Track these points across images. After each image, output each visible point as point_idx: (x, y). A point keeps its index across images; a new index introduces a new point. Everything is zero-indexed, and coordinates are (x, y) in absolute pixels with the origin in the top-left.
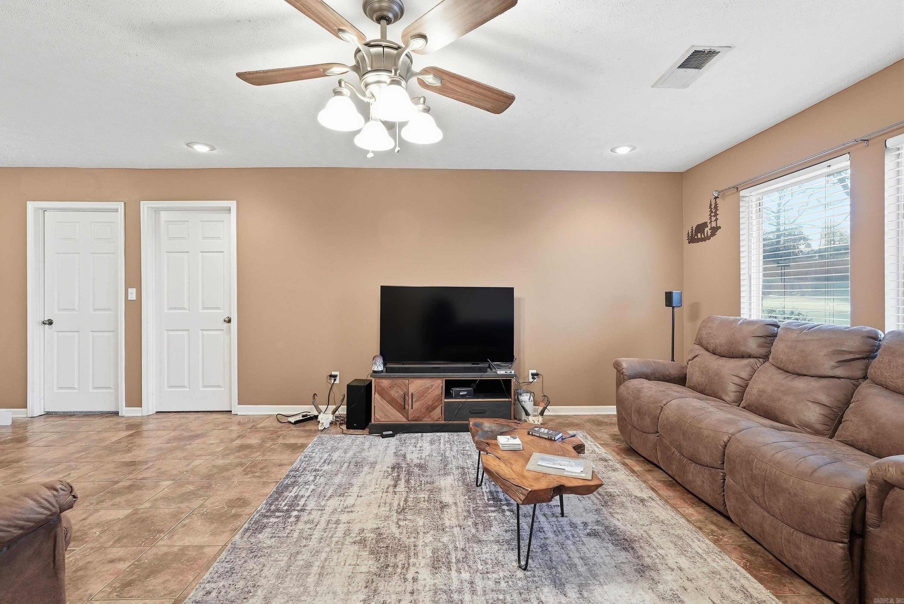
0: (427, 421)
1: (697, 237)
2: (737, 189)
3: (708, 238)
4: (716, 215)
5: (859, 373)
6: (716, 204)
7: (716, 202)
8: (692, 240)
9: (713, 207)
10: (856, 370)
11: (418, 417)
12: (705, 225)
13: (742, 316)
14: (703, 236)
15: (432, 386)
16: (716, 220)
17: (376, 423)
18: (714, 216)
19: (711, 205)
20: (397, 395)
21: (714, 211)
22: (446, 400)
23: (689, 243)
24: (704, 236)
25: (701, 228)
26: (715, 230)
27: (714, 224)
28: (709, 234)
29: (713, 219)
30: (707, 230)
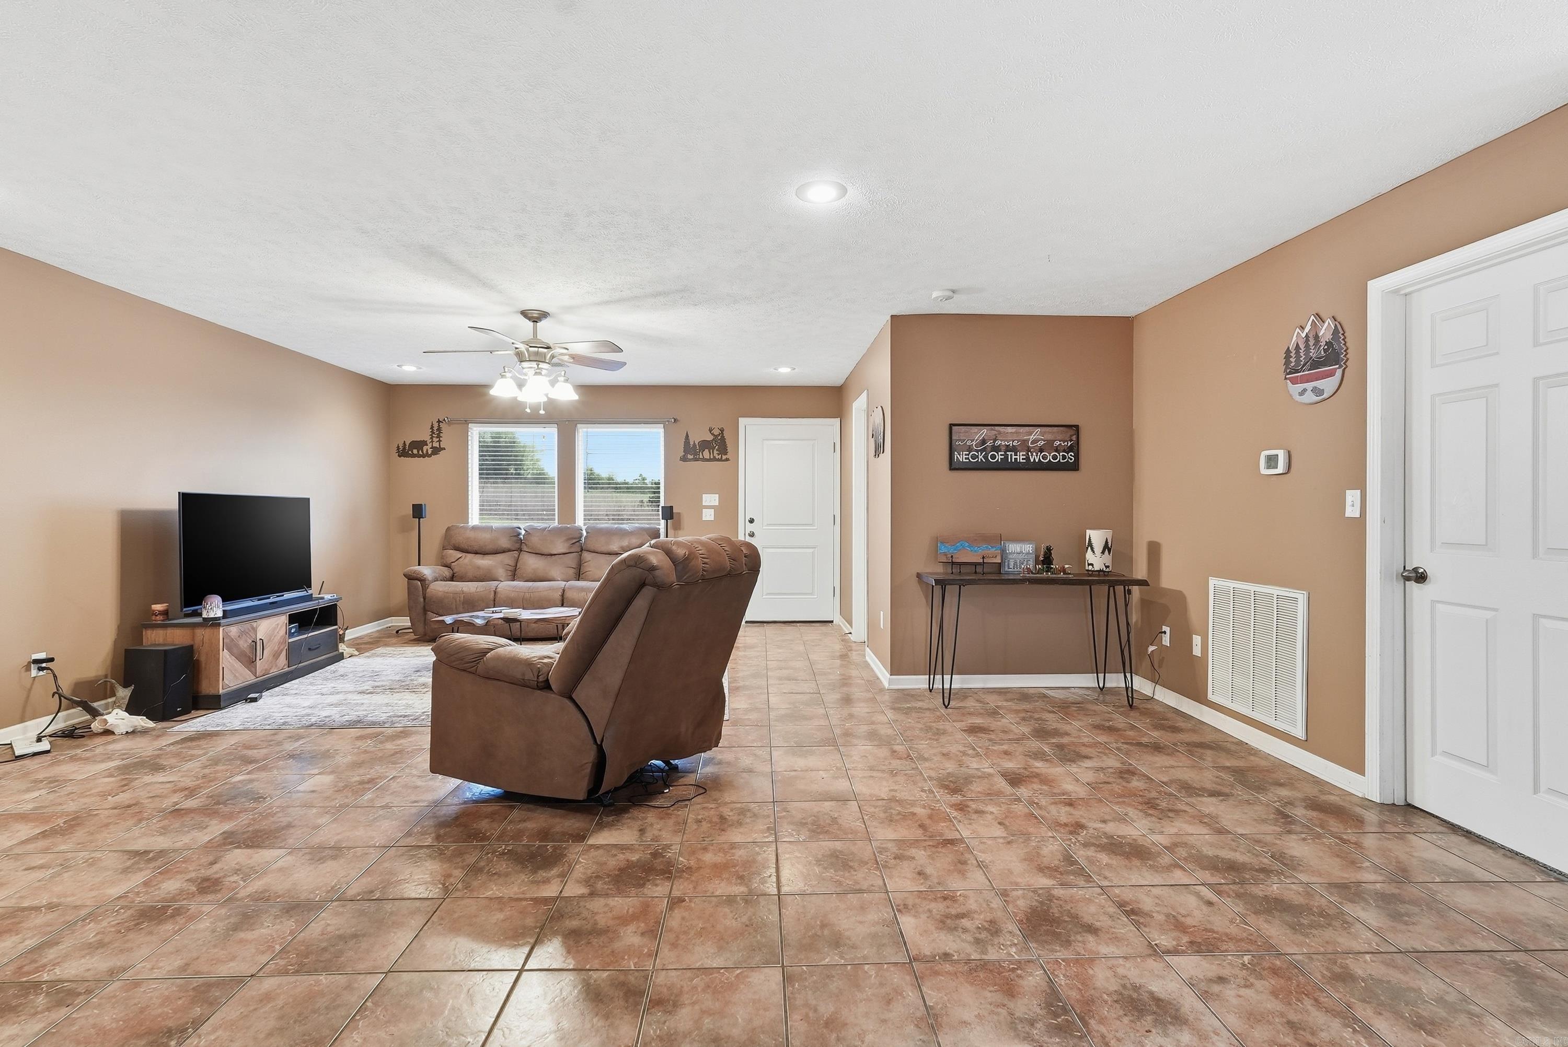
0: (274, 672)
1: (412, 452)
2: (467, 422)
3: (430, 456)
4: (439, 436)
5: (579, 550)
6: (439, 429)
7: (439, 426)
8: (404, 452)
9: (435, 428)
10: (576, 548)
11: (266, 670)
12: (424, 443)
13: (470, 524)
14: (420, 453)
15: (278, 624)
16: (440, 441)
17: (224, 691)
18: (437, 437)
19: (432, 427)
20: (245, 646)
21: (436, 432)
22: (291, 640)
23: (399, 456)
24: (422, 452)
25: (418, 445)
26: (436, 451)
27: (436, 445)
28: (430, 452)
29: (435, 439)
30: (427, 449)
